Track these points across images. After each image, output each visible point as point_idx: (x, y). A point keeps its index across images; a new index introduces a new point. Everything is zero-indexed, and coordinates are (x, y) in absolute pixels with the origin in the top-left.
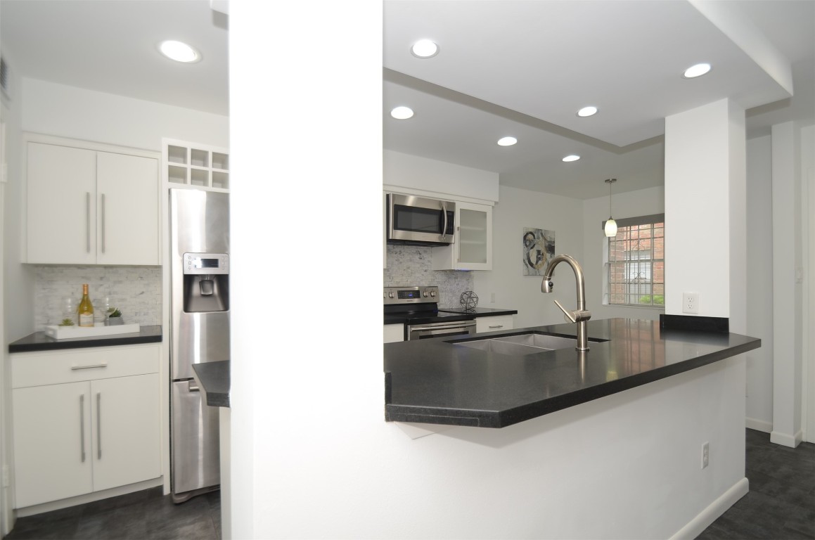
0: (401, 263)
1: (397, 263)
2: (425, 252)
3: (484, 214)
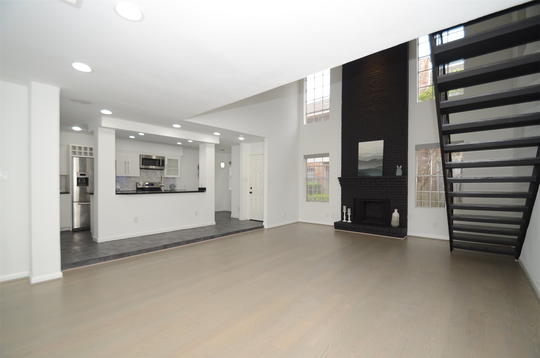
0: (148, 175)
1: (146, 175)
2: (157, 171)
3: (177, 160)
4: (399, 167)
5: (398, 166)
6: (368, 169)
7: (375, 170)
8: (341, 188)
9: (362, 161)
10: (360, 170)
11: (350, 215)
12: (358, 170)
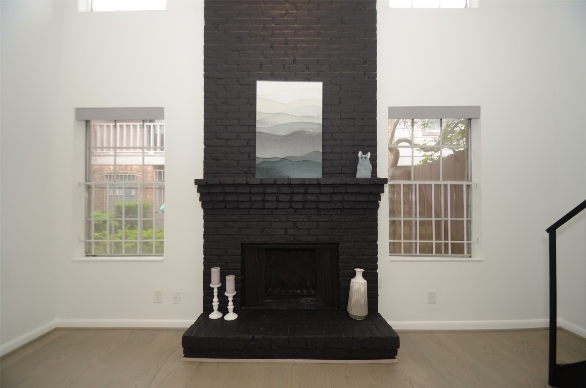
4: (364, 156)
5: (363, 152)
6: (284, 159)
7: (303, 162)
8: (204, 212)
9: (266, 134)
10: (261, 161)
11: (234, 297)
12: (257, 160)
